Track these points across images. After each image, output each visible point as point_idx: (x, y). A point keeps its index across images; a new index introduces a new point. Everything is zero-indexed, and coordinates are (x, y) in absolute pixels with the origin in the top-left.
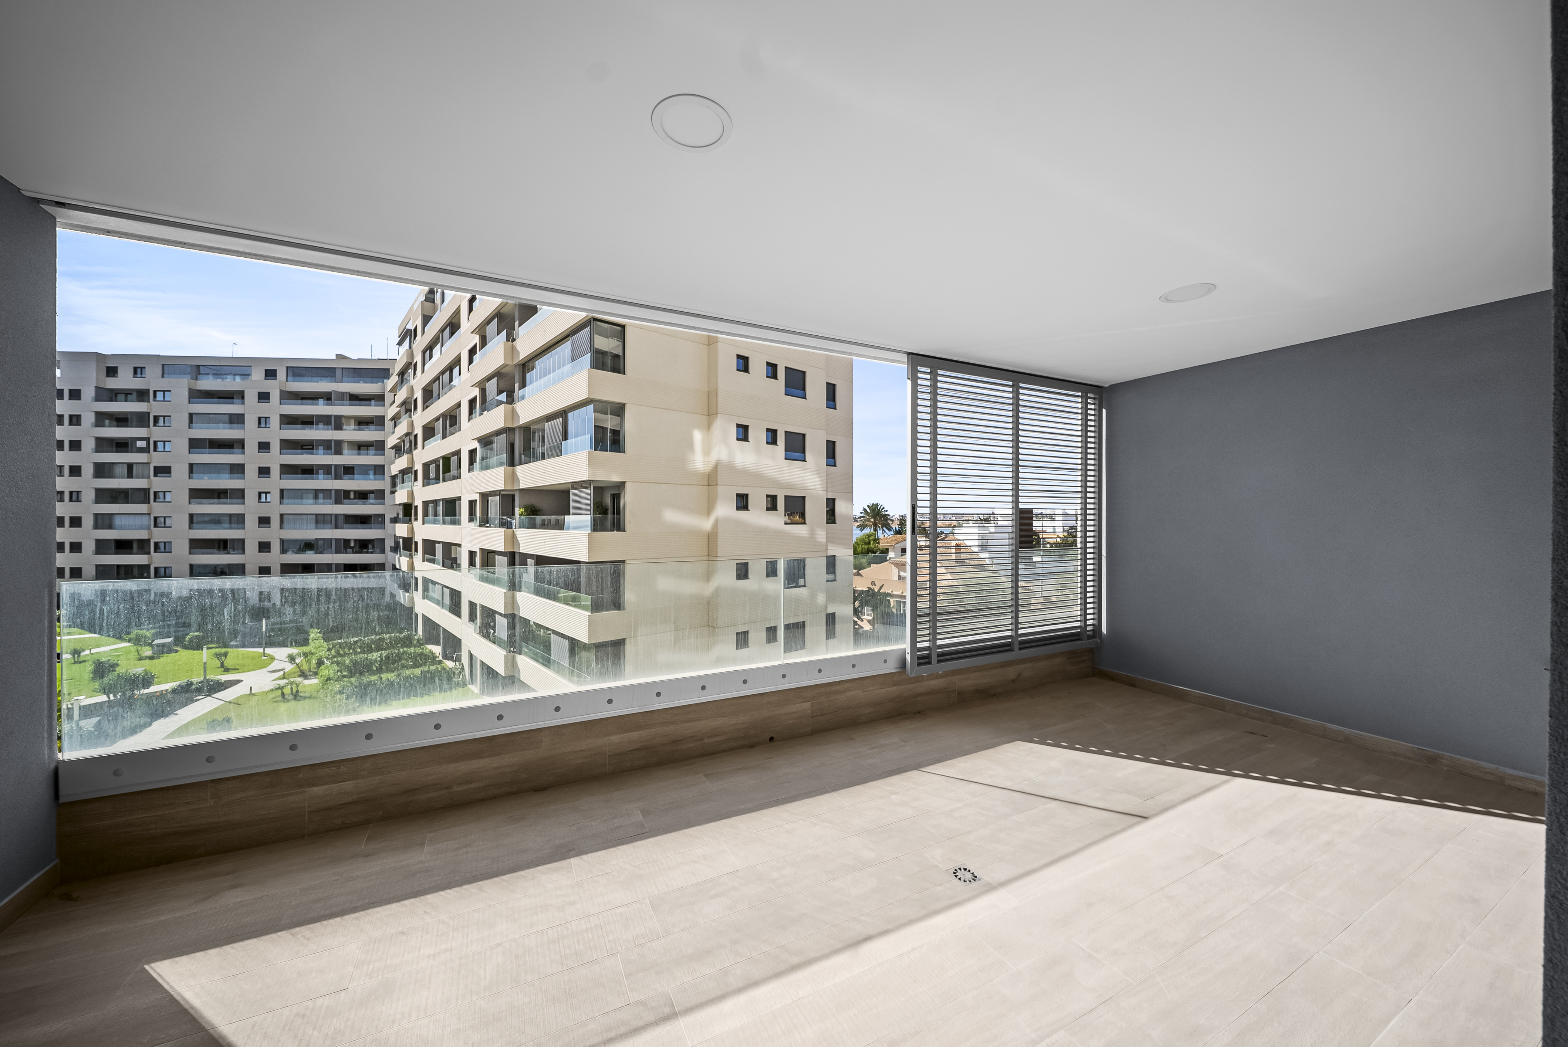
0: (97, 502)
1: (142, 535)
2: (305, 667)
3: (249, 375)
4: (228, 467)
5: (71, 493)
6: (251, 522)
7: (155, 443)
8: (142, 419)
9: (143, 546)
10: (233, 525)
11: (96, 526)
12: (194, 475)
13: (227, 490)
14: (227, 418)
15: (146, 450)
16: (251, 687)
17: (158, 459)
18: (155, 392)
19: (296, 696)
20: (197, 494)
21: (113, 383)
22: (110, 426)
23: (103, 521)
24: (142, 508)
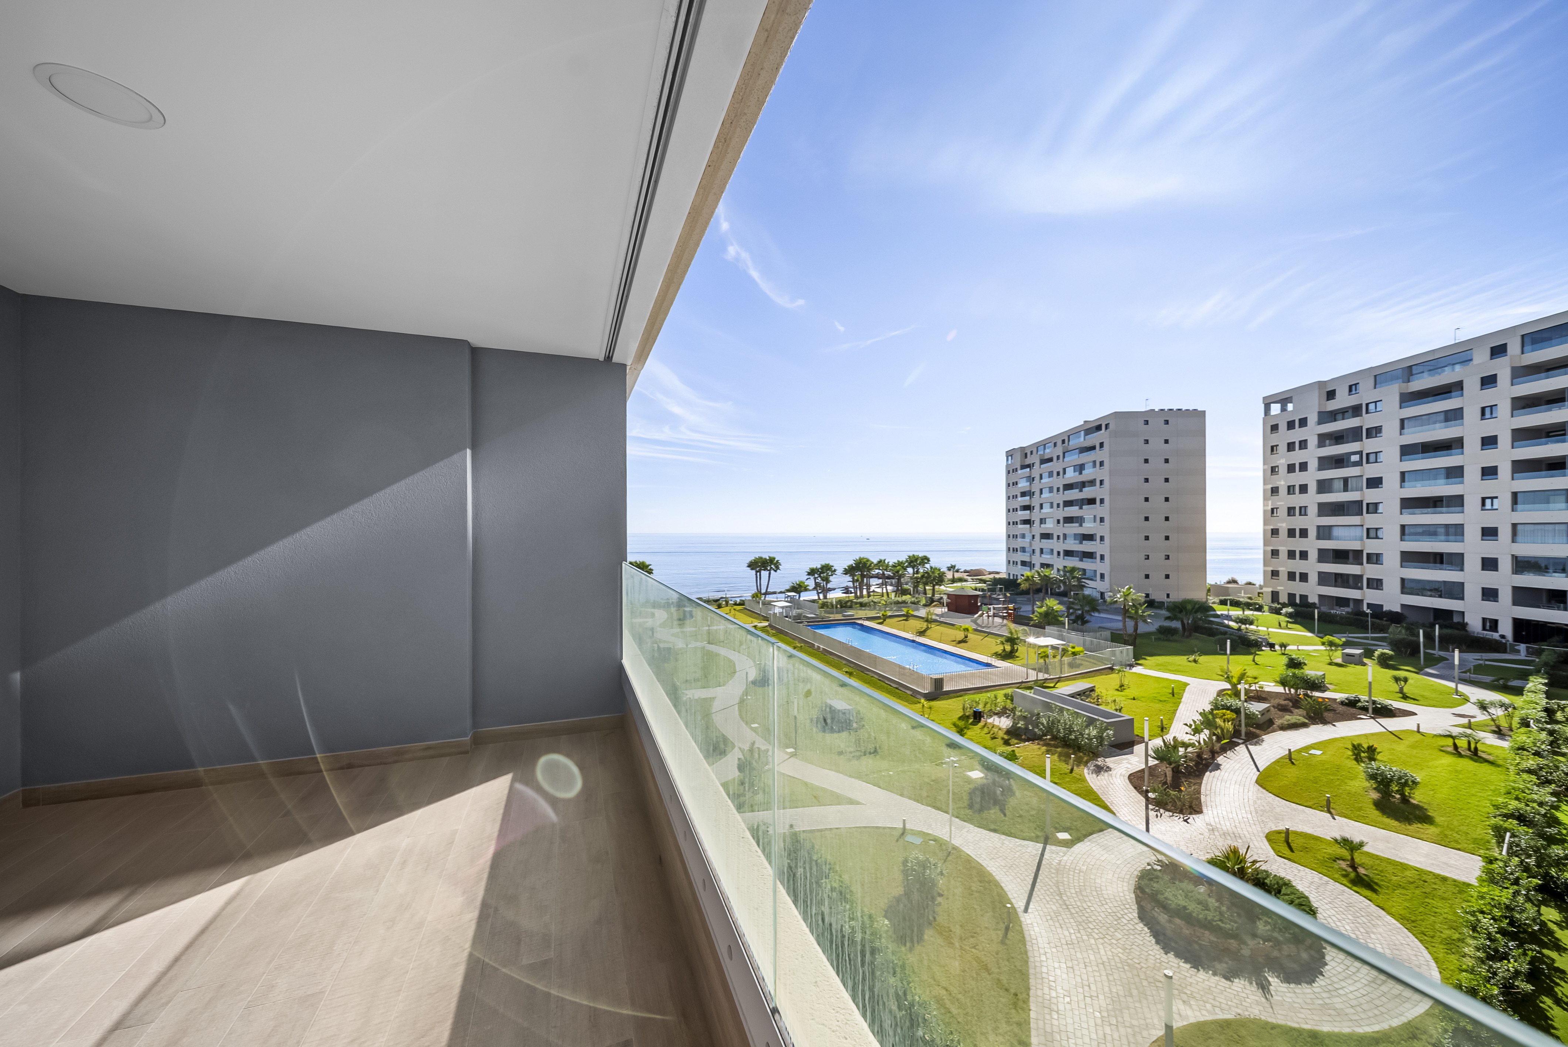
0: (1319, 516)
1: (1355, 546)
2: (1504, 724)
3: (1471, 360)
4: (1443, 471)
5: (1300, 508)
6: (1472, 533)
7: (1368, 455)
8: (1355, 434)
9: (1355, 556)
10: (1451, 538)
11: (1319, 537)
12: (1406, 484)
13: (1442, 497)
14: (1442, 417)
15: (1359, 464)
16: (1418, 724)
17: (1370, 471)
18: (1367, 405)
19: (1475, 754)
20: (1408, 504)
21: (1333, 405)
22: (1330, 446)
23: (1324, 532)
24: (1355, 520)
